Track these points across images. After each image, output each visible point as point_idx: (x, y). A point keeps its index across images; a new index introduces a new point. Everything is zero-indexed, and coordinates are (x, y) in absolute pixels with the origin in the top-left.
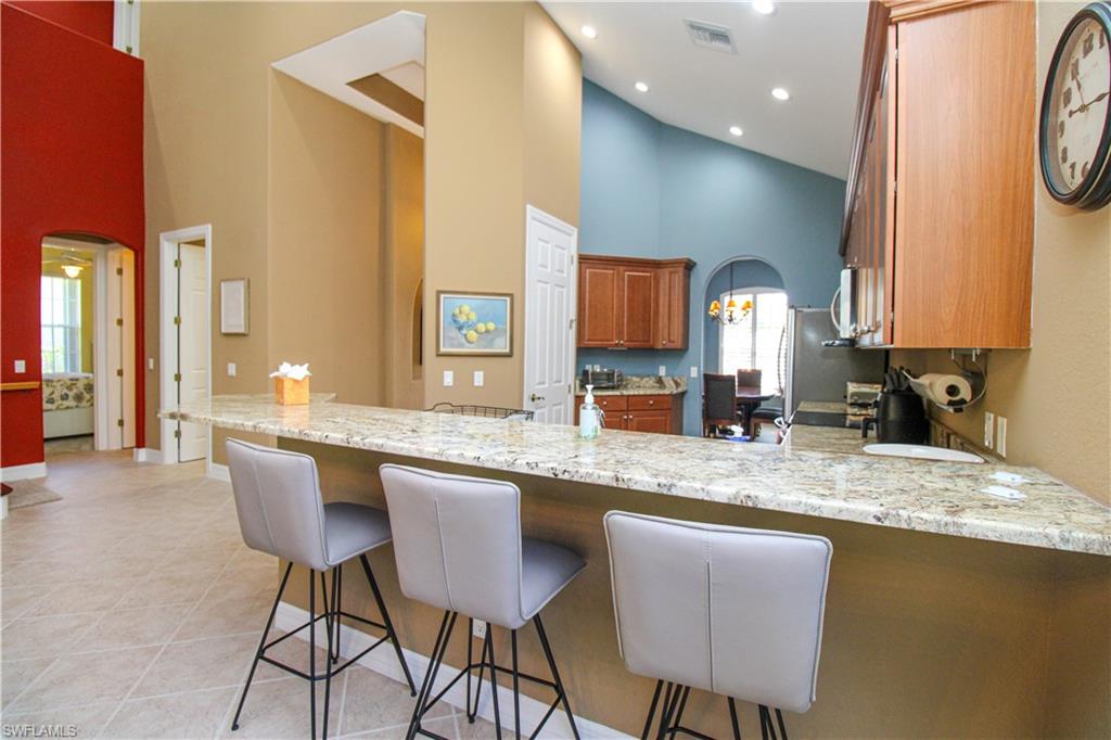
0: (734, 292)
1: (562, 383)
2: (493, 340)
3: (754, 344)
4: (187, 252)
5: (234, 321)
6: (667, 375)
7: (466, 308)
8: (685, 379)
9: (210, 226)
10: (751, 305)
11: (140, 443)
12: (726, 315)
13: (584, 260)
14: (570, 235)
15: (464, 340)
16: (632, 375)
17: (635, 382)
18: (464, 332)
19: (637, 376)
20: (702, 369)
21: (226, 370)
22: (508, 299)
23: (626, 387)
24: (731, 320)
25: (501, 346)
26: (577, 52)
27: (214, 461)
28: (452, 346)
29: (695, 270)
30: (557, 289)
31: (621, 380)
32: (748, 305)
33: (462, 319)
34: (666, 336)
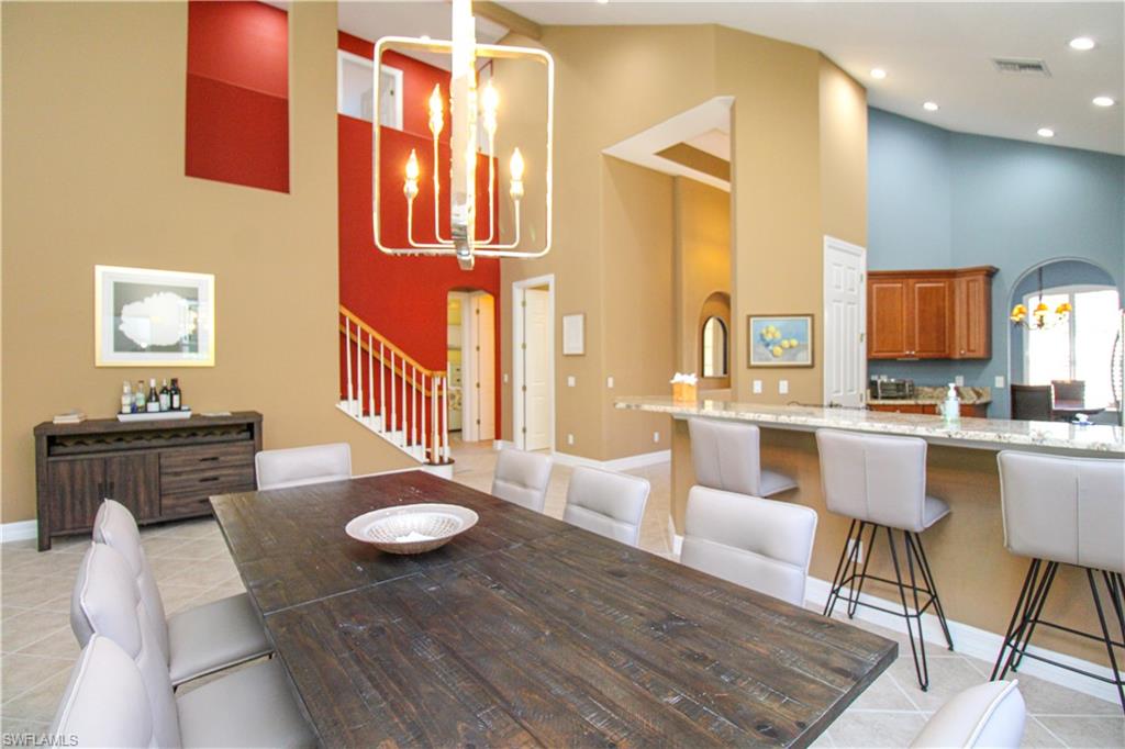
0: (1044, 291)
1: (855, 392)
2: (795, 355)
3: (1072, 350)
4: (530, 295)
5: (574, 345)
6: (965, 386)
7: (772, 328)
8: (989, 389)
9: (552, 276)
10: (1070, 307)
11: (498, 436)
12: (1033, 321)
13: (873, 276)
14: (859, 256)
15: (770, 356)
16: (924, 385)
17: (927, 393)
18: (771, 347)
19: (929, 386)
20: (1009, 378)
21: (567, 381)
22: (809, 319)
23: (916, 397)
24: (1041, 325)
25: (804, 358)
26: (861, 88)
27: (558, 450)
28: (761, 360)
29: (997, 276)
30: (850, 306)
31: (913, 390)
32: (1064, 308)
33: (769, 338)
34: (965, 346)
